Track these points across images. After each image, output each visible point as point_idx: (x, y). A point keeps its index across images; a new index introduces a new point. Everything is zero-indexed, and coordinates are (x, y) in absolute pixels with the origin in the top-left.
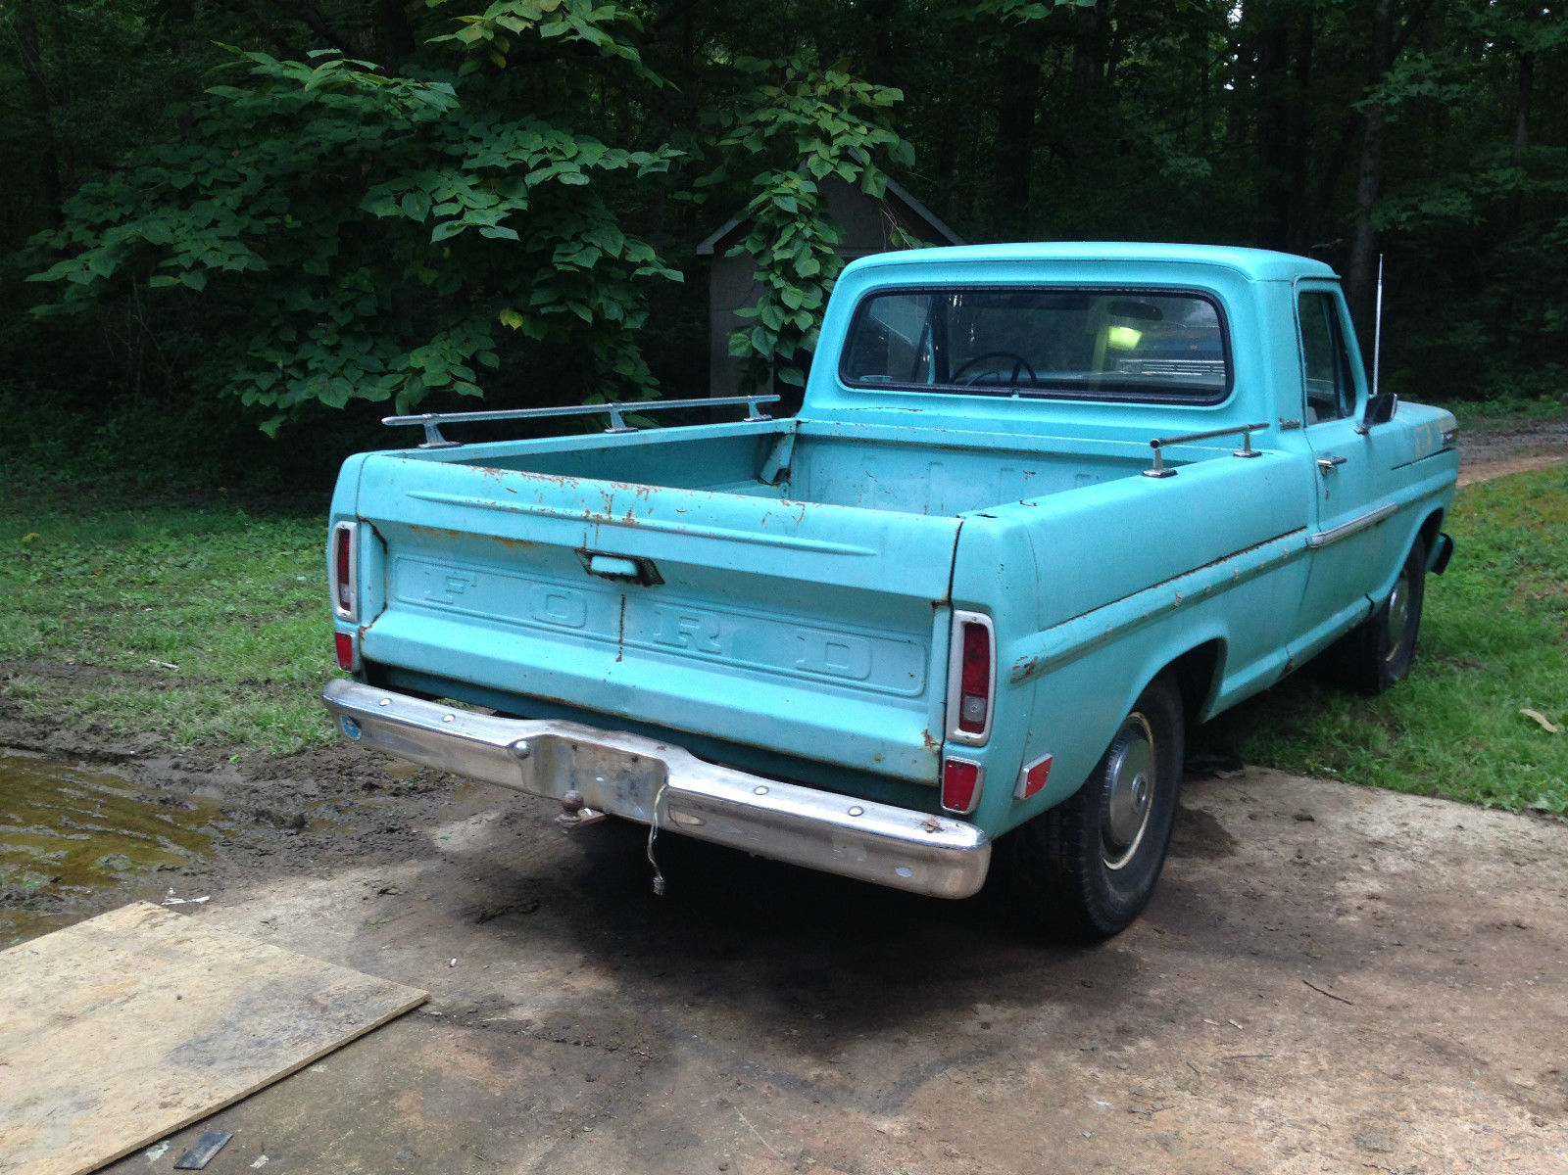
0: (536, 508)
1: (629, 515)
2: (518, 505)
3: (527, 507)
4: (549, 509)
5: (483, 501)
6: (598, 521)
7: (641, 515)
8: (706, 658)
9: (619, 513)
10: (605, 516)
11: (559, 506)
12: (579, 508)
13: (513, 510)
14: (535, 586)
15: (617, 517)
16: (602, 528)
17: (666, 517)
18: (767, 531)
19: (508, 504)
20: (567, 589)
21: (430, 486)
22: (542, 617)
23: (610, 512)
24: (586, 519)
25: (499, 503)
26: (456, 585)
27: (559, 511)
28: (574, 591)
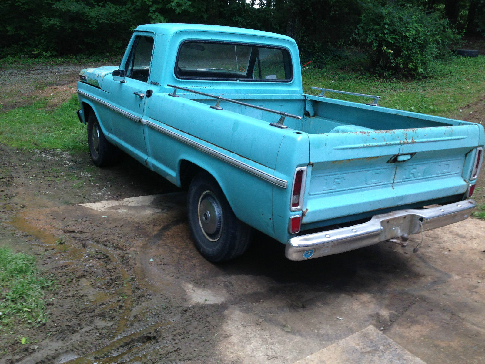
0: (384, 143)
1: (412, 139)
2: (378, 144)
3: (381, 144)
4: (389, 143)
5: (366, 145)
6: (404, 143)
7: (415, 139)
8: (416, 179)
9: (409, 139)
10: (406, 142)
11: (391, 141)
12: (397, 140)
13: (377, 146)
14: (369, 172)
15: (410, 141)
16: (405, 145)
17: (422, 138)
18: (445, 136)
19: (375, 144)
20: (380, 170)
21: (342, 143)
22: (370, 183)
23: (407, 140)
24: (400, 144)
25: (371, 144)
26: (338, 181)
27: (392, 143)
28: (382, 170)
